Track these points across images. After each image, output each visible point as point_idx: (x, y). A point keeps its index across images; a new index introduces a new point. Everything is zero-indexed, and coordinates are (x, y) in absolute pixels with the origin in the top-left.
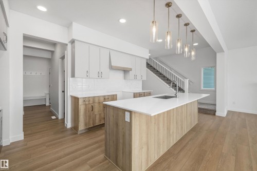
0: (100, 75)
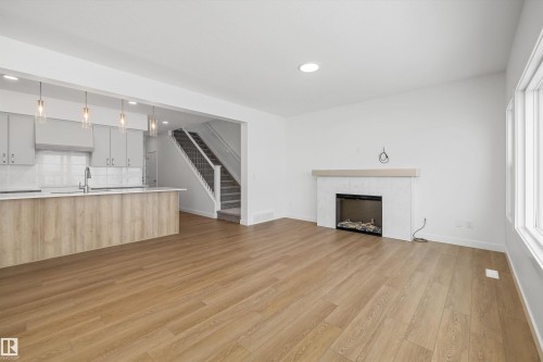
0: (7, 159)
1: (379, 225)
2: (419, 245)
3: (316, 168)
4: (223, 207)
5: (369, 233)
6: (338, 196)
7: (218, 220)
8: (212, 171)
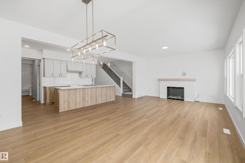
0: (60, 76)
1: (183, 96)
2: (197, 103)
3: (160, 78)
4: (124, 92)
5: (180, 100)
6: (168, 87)
7: (122, 96)
8: (120, 79)
